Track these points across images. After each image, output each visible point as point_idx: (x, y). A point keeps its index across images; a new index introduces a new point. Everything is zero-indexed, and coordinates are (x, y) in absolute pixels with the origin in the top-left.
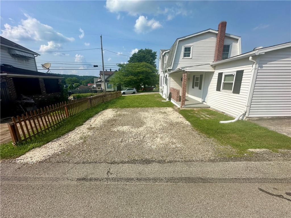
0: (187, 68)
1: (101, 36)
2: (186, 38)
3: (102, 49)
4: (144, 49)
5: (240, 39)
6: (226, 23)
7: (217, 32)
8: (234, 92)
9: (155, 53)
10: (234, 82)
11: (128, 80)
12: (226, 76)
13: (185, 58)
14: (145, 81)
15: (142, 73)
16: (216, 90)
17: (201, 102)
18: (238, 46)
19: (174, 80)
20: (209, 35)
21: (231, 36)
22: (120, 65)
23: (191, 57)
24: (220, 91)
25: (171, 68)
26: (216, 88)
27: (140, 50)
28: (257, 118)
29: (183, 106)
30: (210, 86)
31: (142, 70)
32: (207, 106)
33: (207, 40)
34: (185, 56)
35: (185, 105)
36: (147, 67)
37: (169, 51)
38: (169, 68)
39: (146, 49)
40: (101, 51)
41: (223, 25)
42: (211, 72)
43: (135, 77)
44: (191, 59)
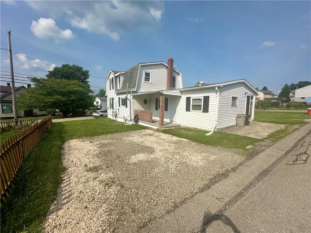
0: (165, 92)
1: (9, 33)
2: (147, 64)
3: (10, 51)
4: (71, 64)
5: (181, 74)
6: (173, 60)
7: (168, 65)
8: (203, 112)
9: (87, 72)
10: (202, 104)
11: (52, 100)
12: (193, 100)
13: (146, 82)
14: (79, 102)
15: (75, 93)
16: (185, 111)
17: (170, 122)
18: (180, 78)
19: (137, 102)
20: (162, 66)
21: (176, 70)
22: (35, 80)
23: (150, 82)
24: (190, 111)
25: (135, 90)
26: (185, 109)
27: (66, 65)
28: (221, 129)
29: (162, 127)
30: (178, 107)
31: (75, 89)
32: (177, 125)
33: (161, 70)
34: (146, 80)
35: (164, 125)
36: (79, 86)
37: (124, 73)
38: (133, 90)
39: (74, 65)
40: (9, 54)
41: (171, 61)
42: (178, 96)
43: (63, 97)
44: (151, 83)
